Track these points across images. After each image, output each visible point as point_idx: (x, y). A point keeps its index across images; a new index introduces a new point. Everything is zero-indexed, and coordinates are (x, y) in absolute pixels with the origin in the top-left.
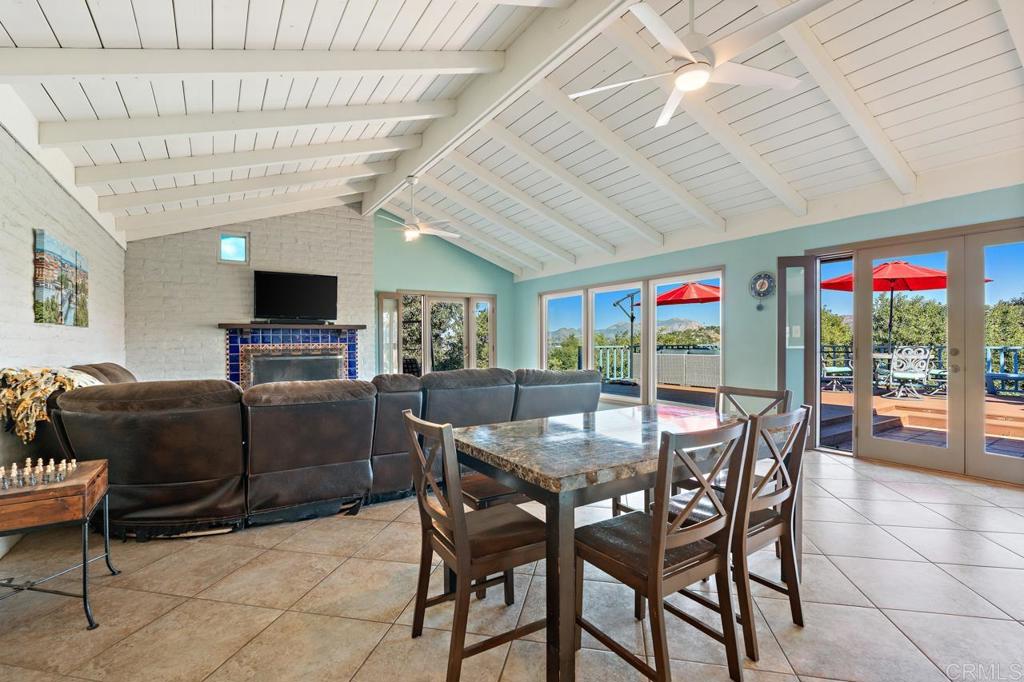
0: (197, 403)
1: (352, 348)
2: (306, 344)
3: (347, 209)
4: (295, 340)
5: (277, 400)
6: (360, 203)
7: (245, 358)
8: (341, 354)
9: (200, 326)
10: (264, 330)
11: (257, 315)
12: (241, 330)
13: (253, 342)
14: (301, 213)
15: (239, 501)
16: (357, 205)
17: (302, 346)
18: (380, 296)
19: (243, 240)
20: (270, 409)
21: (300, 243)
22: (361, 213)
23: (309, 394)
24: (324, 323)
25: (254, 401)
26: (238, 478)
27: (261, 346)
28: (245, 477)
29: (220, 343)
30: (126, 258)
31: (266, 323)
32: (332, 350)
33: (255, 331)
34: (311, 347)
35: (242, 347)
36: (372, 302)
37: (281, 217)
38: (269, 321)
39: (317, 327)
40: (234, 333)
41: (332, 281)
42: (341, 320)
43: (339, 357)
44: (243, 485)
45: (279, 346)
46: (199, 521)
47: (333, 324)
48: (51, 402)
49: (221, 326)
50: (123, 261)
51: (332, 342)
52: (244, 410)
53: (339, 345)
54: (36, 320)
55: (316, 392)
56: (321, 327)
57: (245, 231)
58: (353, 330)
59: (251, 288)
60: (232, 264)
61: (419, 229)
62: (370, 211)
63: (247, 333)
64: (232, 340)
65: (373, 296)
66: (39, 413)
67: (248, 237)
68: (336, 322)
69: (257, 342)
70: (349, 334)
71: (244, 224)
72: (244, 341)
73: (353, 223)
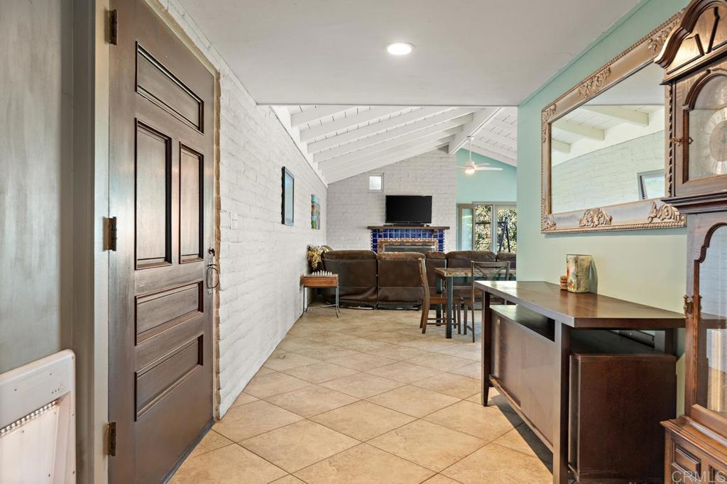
0: (363, 258)
1: (441, 242)
2: (413, 239)
3: (439, 152)
4: (407, 236)
5: (388, 259)
6: (448, 146)
7: (380, 246)
8: (434, 245)
9: (359, 228)
10: (391, 230)
11: (387, 221)
12: (379, 230)
13: (385, 237)
14: (412, 158)
15: (375, 297)
16: (446, 148)
17: (410, 240)
18: (461, 207)
19: (380, 177)
20: (385, 262)
21: (411, 176)
22: (448, 153)
23: (399, 257)
24: (423, 226)
25: (380, 258)
26: (375, 288)
27: (389, 239)
28: (377, 288)
29: (368, 237)
30: (328, 193)
31: (391, 226)
32: (428, 242)
33: (386, 230)
34: (416, 241)
35: (379, 240)
36: (454, 211)
37: (400, 162)
38: (393, 224)
39: (419, 228)
40: (375, 232)
41: (429, 199)
42: (435, 223)
43: (432, 247)
44: (376, 291)
45: (398, 240)
46: (362, 303)
47: (428, 226)
48: (322, 256)
49: (369, 228)
50: (326, 193)
51: (429, 237)
52: (377, 262)
53: (433, 240)
54: (312, 228)
55: (403, 257)
56: (422, 228)
57: (381, 172)
58: (442, 230)
59: (384, 206)
60: (374, 192)
61: (473, 168)
62: (454, 151)
63: (382, 232)
64: (374, 236)
65: (455, 207)
66: (319, 259)
67: (382, 176)
68: (431, 225)
69: (386, 237)
70: (439, 233)
71: (381, 169)
72: (380, 236)
73: (443, 160)
